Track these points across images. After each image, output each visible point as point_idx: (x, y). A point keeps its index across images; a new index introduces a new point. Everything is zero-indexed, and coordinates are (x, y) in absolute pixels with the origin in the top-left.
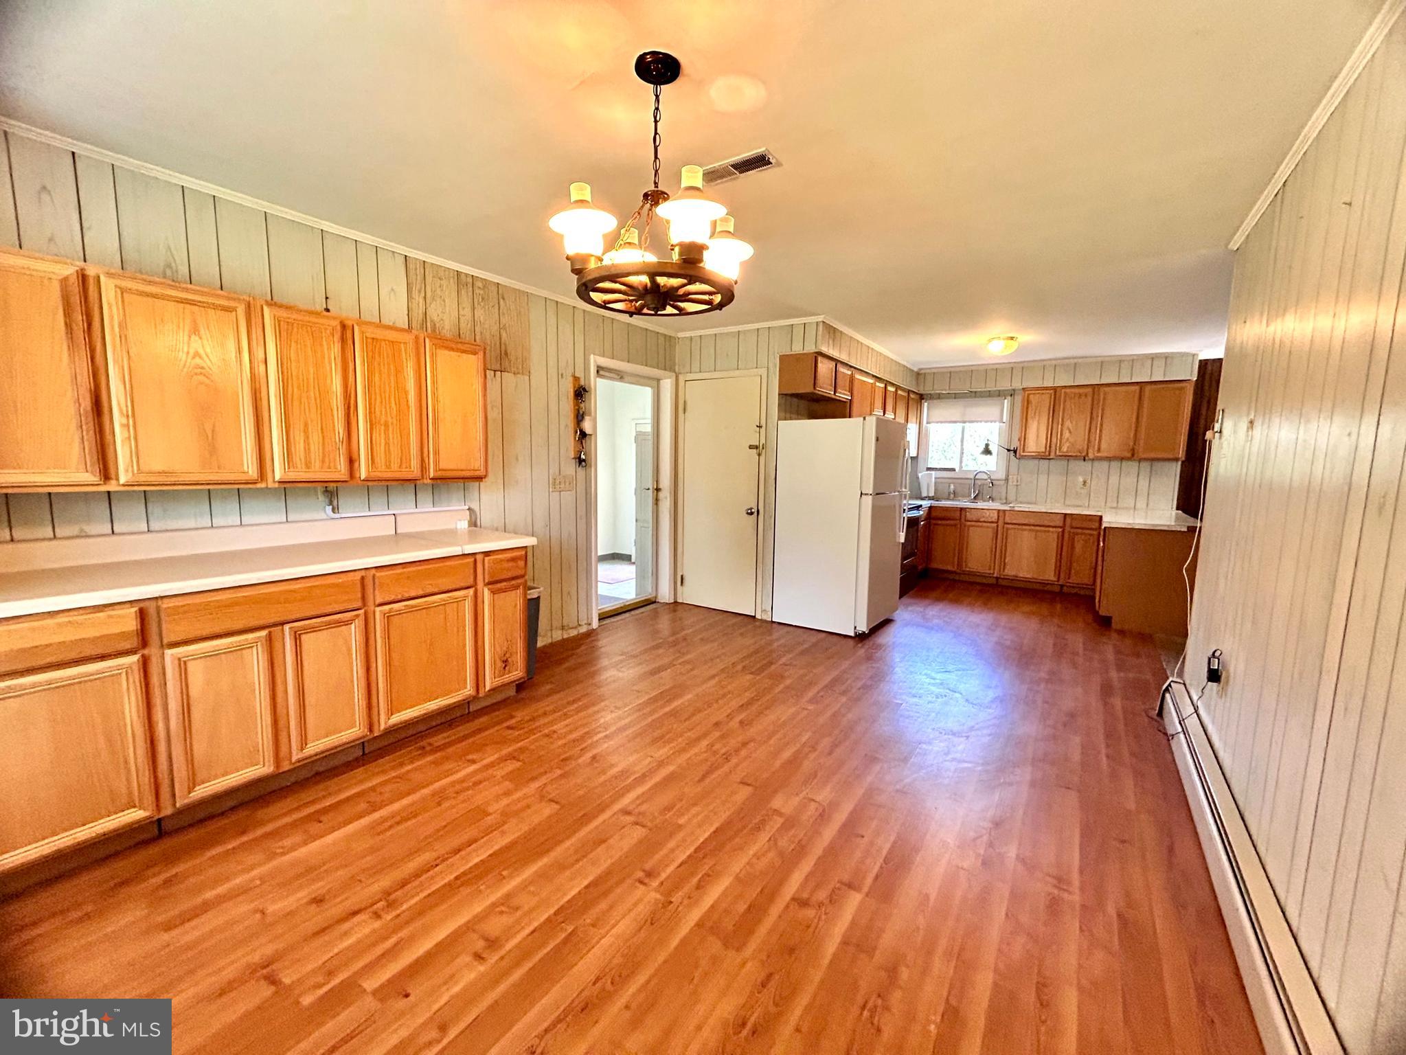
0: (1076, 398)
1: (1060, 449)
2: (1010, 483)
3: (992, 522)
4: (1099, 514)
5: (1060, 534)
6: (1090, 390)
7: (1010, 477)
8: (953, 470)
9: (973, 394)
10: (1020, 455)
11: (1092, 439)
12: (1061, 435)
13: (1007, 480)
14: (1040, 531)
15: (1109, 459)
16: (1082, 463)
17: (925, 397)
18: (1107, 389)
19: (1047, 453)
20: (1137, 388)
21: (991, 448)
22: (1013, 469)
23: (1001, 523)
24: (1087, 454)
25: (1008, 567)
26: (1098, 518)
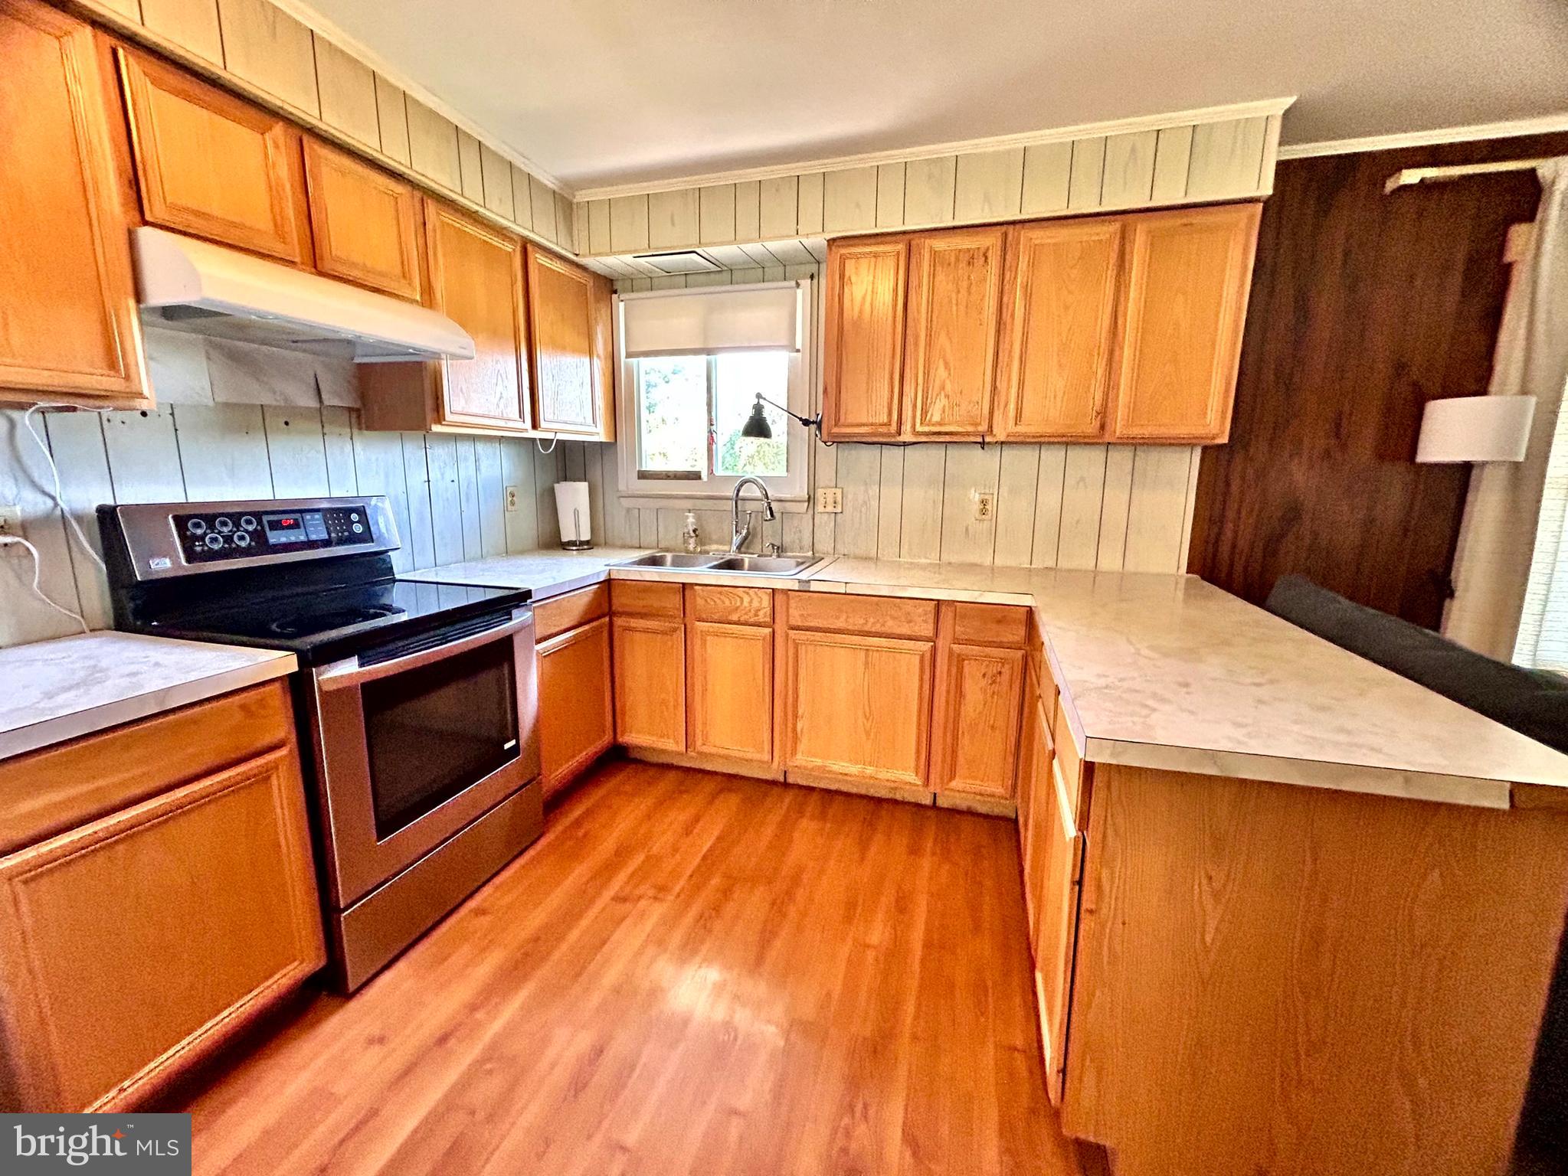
0: (963, 265)
1: (924, 412)
2: (820, 508)
3: (758, 625)
4: (1027, 601)
5: (928, 656)
6: (990, 241)
7: (820, 492)
8: (697, 476)
9: (726, 276)
10: (829, 434)
11: (1001, 385)
12: (927, 374)
13: (811, 499)
14: (879, 649)
15: (1039, 442)
16: (978, 451)
17: (618, 286)
18: (1038, 235)
19: (894, 428)
20: (1114, 227)
21: (770, 414)
22: (825, 474)
23: (780, 627)
24: (991, 427)
25: (802, 746)
26: (1022, 615)
